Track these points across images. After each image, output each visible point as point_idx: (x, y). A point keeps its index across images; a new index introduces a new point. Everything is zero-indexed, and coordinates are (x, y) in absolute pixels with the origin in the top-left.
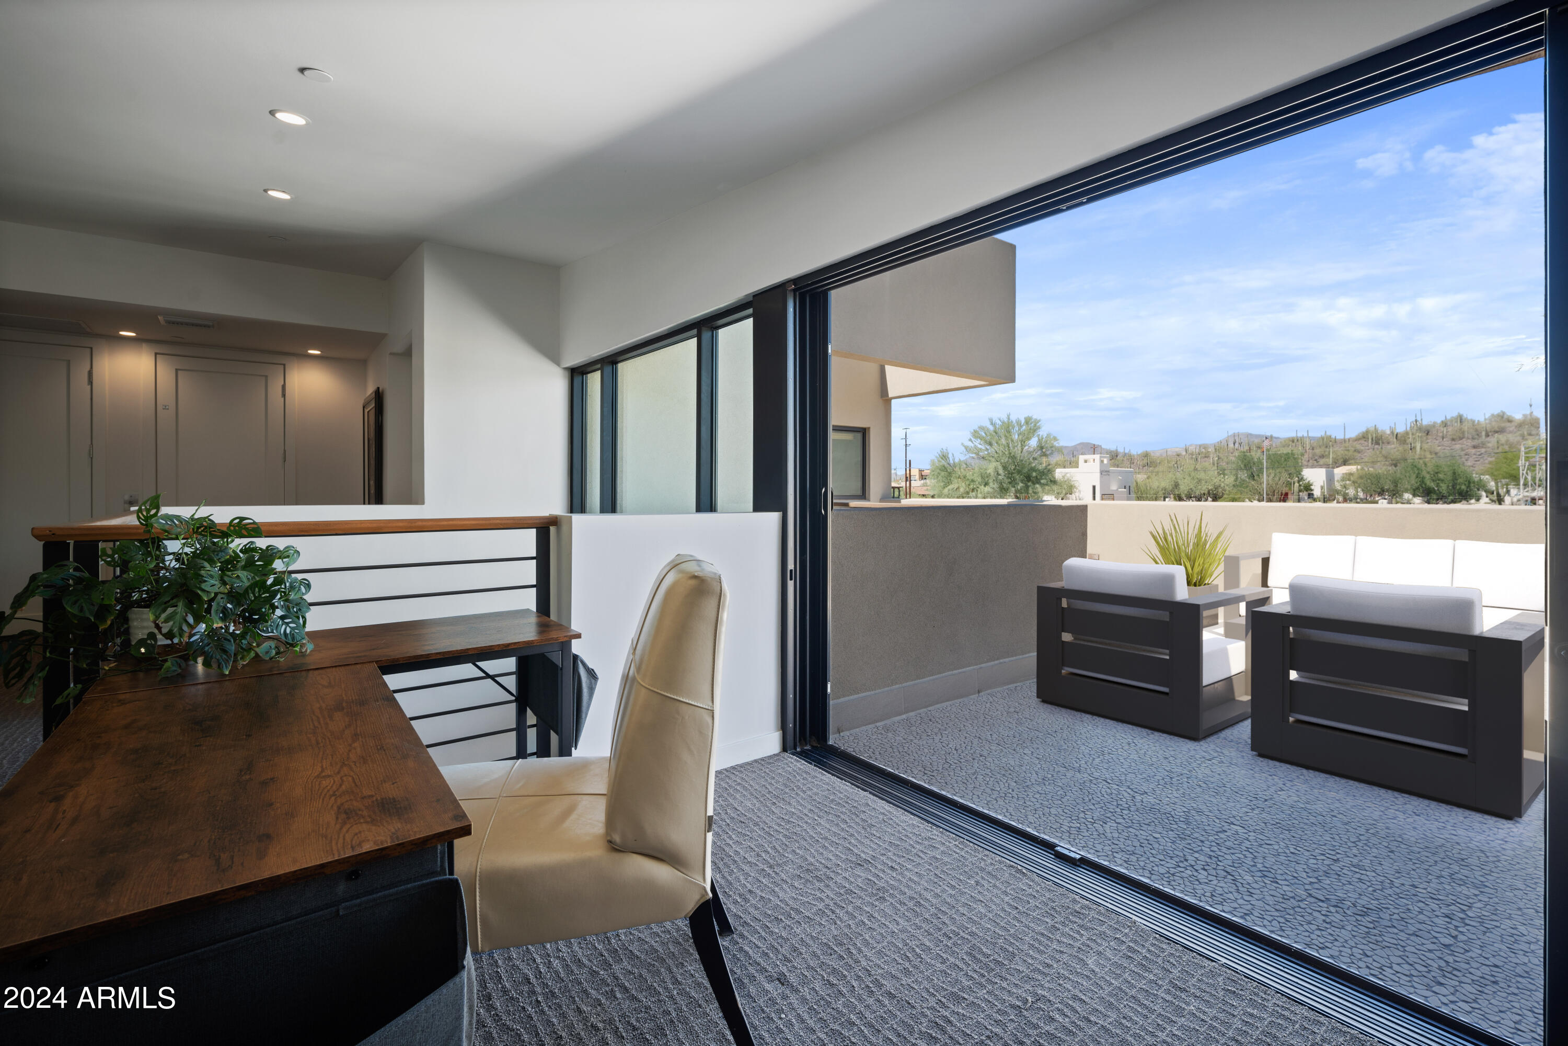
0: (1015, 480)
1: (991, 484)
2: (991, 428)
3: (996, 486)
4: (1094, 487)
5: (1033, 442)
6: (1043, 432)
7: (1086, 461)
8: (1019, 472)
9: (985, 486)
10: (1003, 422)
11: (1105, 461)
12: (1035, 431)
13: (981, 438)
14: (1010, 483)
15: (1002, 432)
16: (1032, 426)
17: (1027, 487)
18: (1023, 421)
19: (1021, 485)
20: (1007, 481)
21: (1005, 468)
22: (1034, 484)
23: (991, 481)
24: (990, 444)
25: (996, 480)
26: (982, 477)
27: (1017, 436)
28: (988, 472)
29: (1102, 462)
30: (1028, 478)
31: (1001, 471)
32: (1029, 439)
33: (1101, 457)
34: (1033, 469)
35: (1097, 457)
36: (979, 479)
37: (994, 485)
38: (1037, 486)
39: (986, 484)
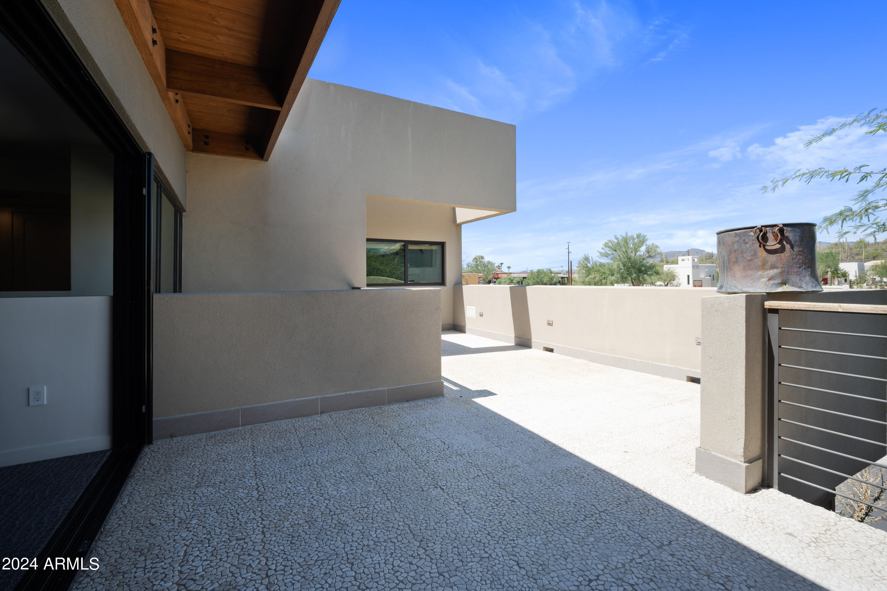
0: (631, 272)
1: (616, 275)
2: (616, 241)
3: (619, 276)
4: (688, 276)
5: (643, 249)
6: (649, 242)
7: (683, 260)
8: (634, 267)
9: (612, 276)
10: (623, 238)
11: (696, 260)
12: (644, 242)
13: (609, 247)
14: (628, 274)
15: (622, 243)
16: (642, 240)
17: (639, 276)
18: (635, 236)
19: (635, 275)
20: (625, 273)
21: (624, 265)
22: (644, 274)
23: (615, 273)
24: (615, 251)
25: (619, 272)
26: (610, 271)
27: (632, 246)
28: (614, 267)
29: (694, 260)
30: (640, 271)
31: (622, 267)
32: (640, 247)
33: (692, 257)
34: (643, 265)
35: (690, 257)
36: (608, 272)
37: (617, 276)
38: (645, 276)
39: (613, 275)
